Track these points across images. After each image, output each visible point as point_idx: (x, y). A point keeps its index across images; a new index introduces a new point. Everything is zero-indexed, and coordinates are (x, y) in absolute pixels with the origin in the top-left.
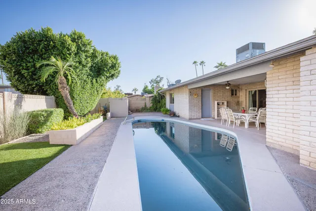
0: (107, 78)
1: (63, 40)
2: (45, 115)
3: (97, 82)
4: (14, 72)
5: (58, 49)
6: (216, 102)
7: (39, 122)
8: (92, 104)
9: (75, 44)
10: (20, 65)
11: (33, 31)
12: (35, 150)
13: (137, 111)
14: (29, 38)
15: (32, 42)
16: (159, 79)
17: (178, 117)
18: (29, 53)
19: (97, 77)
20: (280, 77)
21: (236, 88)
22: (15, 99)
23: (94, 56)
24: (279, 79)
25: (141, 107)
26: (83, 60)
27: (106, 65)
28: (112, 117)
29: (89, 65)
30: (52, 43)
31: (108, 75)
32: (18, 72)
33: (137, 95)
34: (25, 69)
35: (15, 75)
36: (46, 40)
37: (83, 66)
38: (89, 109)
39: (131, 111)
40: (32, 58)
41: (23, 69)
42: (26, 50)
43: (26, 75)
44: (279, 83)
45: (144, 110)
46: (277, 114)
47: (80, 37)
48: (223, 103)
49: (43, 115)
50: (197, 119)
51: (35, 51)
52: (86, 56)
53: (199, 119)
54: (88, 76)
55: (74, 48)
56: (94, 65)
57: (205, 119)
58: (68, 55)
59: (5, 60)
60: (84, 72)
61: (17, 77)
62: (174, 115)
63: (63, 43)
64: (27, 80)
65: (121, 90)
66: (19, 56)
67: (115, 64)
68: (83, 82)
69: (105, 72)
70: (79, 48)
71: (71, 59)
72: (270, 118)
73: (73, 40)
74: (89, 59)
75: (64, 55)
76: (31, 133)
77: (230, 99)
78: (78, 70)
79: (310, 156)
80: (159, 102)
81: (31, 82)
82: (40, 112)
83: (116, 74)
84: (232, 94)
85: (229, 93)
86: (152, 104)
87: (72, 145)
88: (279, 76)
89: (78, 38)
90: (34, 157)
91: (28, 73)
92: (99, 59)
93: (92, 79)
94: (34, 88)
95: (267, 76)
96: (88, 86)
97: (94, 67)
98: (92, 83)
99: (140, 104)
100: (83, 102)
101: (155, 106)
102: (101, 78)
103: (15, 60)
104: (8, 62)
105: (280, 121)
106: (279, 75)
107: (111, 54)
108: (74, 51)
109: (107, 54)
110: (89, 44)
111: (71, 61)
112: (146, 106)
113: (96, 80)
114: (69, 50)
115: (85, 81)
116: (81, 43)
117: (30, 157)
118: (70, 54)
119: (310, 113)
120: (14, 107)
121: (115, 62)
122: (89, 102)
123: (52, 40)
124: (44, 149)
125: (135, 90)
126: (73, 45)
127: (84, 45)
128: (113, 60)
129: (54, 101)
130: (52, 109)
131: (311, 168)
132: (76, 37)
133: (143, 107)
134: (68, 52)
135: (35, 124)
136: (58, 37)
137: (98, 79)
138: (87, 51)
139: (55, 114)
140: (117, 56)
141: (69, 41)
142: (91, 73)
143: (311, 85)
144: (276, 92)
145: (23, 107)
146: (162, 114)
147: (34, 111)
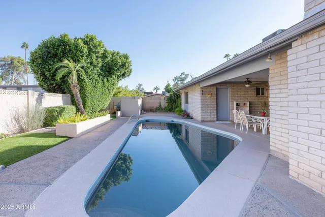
0: (119, 77)
1: (77, 44)
2: (59, 111)
3: (108, 81)
4: (40, 74)
5: (73, 52)
6: (235, 103)
7: (53, 116)
8: (104, 102)
9: (87, 46)
10: (44, 68)
11: (54, 38)
12: (42, 139)
13: (152, 110)
14: (50, 44)
15: (53, 47)
16: (183, 76)
17: (192, 118)
18: (51, 57)
19: (108, 76)
20: (282, 74)
21: (263, 86)
22: (37, 96)
23: (104, 56)
24: (281, 75)
25: (155, 107)
26: (94, 60)
27: (116, 64)
28: (122, 115)
29: (100, 65)
30: (68, 47)
31: (119, 74)
32: (43, 74)
33: (158, 94)
34: (48, 71)
35: (41, 76)
36: (64, 45)
37: (95, 66)
38: (101, 107)
39: (145, 111)
40: (53, 61)
41: (46, 71)
42: (48, 54)
43: (48, 76)
44: (281, 80)
45: (159, 110)
46: (279, 117)
47: (92, 39)
48: (244, 104)
49: (57, 111)
50: (210, 121)
51: (55, 55)
52: (97, 57)
53: (214, 121)
54: (99, 75)
55: (85, 50)
56: (105, 65)
57: (221, 122)
58: (81, 57)
59: (33, 64)
60: (95, 71)
61: (42, 77)
62: (187, 116)
63: (76, 46)
64: (49, 81)
65: (143, 89)
66: (43, 60)
67: (125, 63)
68: (94, 81)
69: (115, 72)
70: (90, 50)
71: (83, 60)
72: (273, 122)
73: (86, 43)
74: (99, 60)
75: (77, 57)
76: (48, 126)
77: (254, 99)
78: (89, 71)
79: (298, 167)
80: (175, 102)
81: (52, 82)
82: (55, 108)
83: (127, 73)
84: (258, 94)
85: (254, 93)
86: (167, 104)
87: (72, 138)
88: (281, 72)
89: (90, 40)
90: (40, 144)
91: (50, 74)
92: (109, 59)
93: (104, 78)
94: (54, 87)
95: (270, 72)
96: (100, 85)
97: (105, 67)
98: (104, 82)
99: (154, 103)
100: (95, 101)
101: (170, 106)
102: (112, 77)
103: (40, 63)
104: (35, 66)
105: (283, 126)
106: (282, 70)
107: (122, 53)
108: (86, 53)
109: (118, 53)
110: (99, 45)
111: (83, 62)
112: (160, 106)
113: (107, 79)
114: (81, 52)
115: (96, 80)
116: (92, 45)
117: (37, 144)
118: (82, 56)
119: (297, 116)
120: (35, 104)
121: (125, 61)
122: (100, 100)
123: (68, 45)
124: (50, 139)
125: (157, 89)
126: (85, 47)
127: (95, 46)
128: (124, 59)
129: (70, 99)
130: (65, 106)
131: (299, 182)
132: (88, 40)
133: (158, 106)
134: (81, 54)
135: (50, 118)
136: (73, 41)
137: (109, 78)
138: (98, 52)
139: (66, 111)
140: (128, 55)
141: (82, 44)
142: (102, 72)
143: (297, 83)
144: (279, 91)
145: (43, 104)
146: (176, 115)
147: (51, 107)
